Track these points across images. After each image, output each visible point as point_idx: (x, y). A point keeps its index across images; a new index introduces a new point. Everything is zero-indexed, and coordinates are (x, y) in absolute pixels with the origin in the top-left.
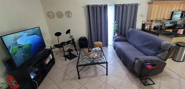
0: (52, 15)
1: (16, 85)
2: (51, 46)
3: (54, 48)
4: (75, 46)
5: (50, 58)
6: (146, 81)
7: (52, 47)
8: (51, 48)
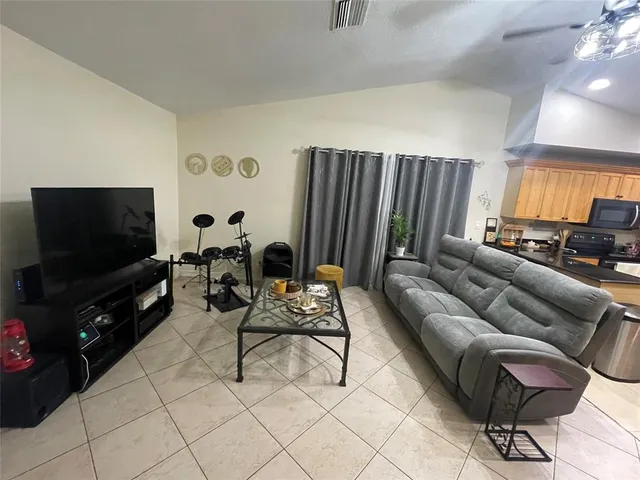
0: (201, 163)
1: (24, 359)
2: (172, 256)
3: (180, 263)
4: (248, 268)
5: (159, 292)
6: (512, 441)
7: (176, 259)
8: (172, 263)
